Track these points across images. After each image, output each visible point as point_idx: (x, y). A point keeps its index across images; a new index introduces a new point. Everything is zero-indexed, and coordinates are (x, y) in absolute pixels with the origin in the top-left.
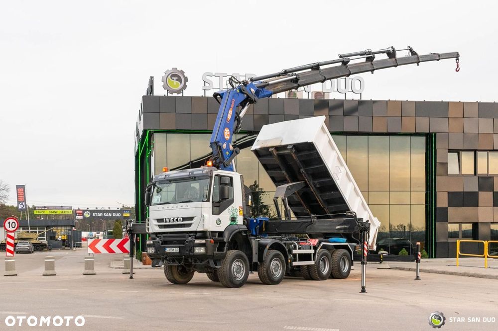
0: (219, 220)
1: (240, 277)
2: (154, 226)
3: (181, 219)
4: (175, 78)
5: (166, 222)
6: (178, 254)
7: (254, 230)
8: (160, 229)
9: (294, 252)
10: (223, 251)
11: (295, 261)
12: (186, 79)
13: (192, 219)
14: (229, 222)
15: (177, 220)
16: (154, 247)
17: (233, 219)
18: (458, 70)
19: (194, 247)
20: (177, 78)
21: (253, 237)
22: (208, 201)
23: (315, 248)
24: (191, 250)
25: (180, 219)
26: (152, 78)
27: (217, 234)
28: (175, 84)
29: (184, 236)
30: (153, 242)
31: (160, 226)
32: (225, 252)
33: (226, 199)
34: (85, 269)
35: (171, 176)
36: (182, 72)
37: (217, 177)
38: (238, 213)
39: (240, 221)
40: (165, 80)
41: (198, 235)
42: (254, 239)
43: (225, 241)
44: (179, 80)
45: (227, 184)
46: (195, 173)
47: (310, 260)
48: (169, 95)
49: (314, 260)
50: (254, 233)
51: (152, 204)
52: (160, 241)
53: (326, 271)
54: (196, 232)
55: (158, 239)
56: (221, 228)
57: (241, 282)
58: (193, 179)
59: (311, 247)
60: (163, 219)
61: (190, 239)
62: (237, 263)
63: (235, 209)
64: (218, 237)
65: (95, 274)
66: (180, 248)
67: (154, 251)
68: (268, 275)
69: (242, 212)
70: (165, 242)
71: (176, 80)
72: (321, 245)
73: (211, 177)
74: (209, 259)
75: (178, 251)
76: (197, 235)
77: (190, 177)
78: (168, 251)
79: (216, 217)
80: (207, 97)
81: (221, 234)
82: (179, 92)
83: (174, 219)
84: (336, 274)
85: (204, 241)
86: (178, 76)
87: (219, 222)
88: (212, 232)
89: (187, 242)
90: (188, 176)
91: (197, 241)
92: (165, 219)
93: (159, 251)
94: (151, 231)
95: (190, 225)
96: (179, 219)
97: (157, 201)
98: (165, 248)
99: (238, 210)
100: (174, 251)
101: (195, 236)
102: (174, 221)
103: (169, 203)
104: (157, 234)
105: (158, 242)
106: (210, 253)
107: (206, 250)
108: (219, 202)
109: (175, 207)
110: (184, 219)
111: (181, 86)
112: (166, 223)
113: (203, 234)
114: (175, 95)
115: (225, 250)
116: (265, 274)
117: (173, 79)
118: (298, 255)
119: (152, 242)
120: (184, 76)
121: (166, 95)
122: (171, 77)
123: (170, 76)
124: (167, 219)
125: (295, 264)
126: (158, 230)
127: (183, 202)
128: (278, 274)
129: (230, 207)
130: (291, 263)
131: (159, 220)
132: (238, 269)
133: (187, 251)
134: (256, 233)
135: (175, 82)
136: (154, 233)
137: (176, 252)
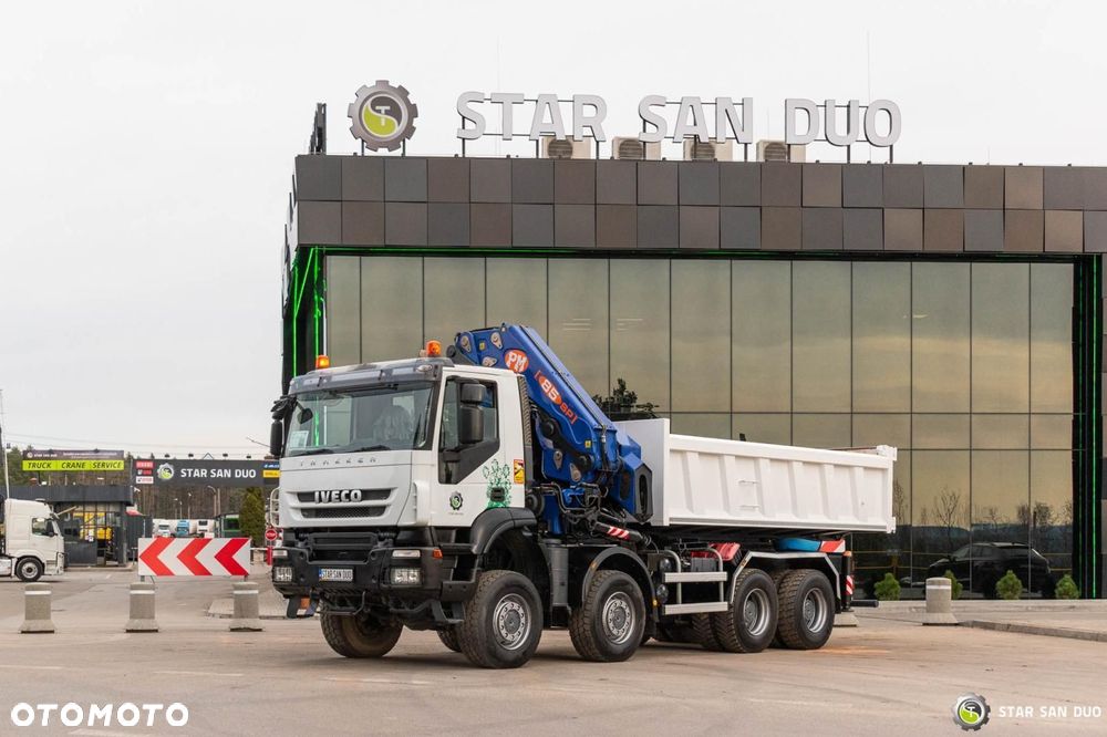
0: (458, 497)
1: (517, 640)
2: (291, 511)
3: (359, 494)
4: (383, 108)
5: (320, 500)
6: (350, 586)
7: (556, 522)
8: (307, 520)
9: (670, 577)
10: (468, 578)
11: (672, 600)
12: (413, 111)
13: (385, 493)
14: (486, 503)
15: (348, 496)
16: (291, 565)
17: (498, 494)
19: (391, 566)
20: (388, 108)
21: (554, 541)
22: (428, 447)
23: (730, 567)
24: (384, 575)
25: (356, 495)
26: (322, 107)
27: (454, 533)
28: (383, 124)
29: (367, 540)
30: (288, 551)
31: (306, 512)
32: (473, 581)
33: (474, 442)
34: (131, 617)
35: (335, 379)
36: (403, 92)
37: (453, 385)
38: (511, 477)
39: (516, 497)
40: (356, 114)
41: (402, 536)
42: (557, 545)
43: (474, 550)
44: (395, 112)
45: (478, 403)
46: (395, 372)
47: (717, 599)
48: (368, 153)
49: (727, 598)
50: (557, 530)
51: (287, 453)
52: (305, 551)
53: (760, 628)
54: (396, 529)
55: (300, 544)
56: (465, 519)
57: (520, 654)
58: (389, 387)
59: (718, 563)
60: (313, 494)
61: (380, 546)
62: (509, 605)
63: (501, 466)
64: (456, 541)
65: (156, 631)
66: (355, 569)
67: (290, 577)
68: (596, 637)
69: (521, 474)
70: (320, 555)
71: (387, 112)
72: (748, 559)
73: (436, 384)
74: (432, 600)
75: (350, 579)
76: (399, 538)
77: (382, 384)
78: (326, 579)
79: (451, 489)
80: (470, 159)
81: (464, 533)
82: (392, 145)
83: (340, 494)
84: (789, 637)
85: (416, 554)
86: (390, 102)
87: (457, 502)
88: (437, 528)
89: (373, 554)
90: (378, 382)
91: (398, 554)
92: (317, 494)
93: (302, 576)
94: (282, 525)
95: (380, 510)
96: (353, 494)
97: (301, 445)
98: (317, 569)
99: (512, 471)
100: (342, 579)
101: (394, 539)
102: (340, 499)
103: (330, 452)
104: (298, 532)
105: (302, 554)
106: (432, 584)
107: (422, 576)
108: (457, 450)
109: (343, 463)
110: (366, 494)
111: (398, 129)
112: (322, 505)
113: (416, 535)
114: (383, 152)
115: (474, 576)
116: (589, 634)
117: (379, 111)
118: (680, 586)
119: (285, 553)
120: (407, 102)
121: (359, 154)
122: (373, 106)
123: (369, 102)
124: (323, 494)
125: (670, 610)
126: (299, 521)
127: (363, 450)
128: (624, 634)
129: (488, 463)
130: (660, 608)
131: (304, 496)
132: (510, 620)
133: (373, 577)
134: (562, 529)
135: (384, 118)
136: (290, 530)
137: (346, 579)
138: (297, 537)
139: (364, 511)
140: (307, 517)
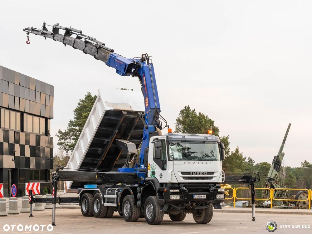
5: (192, 174)
6: (205, 200)
13: (213, 173)
15: (203, 174)
18: (28, 42)
19: (216, 194)
25: (205, 173)
29: (208, 186)
30: (179, 190)
41: (216, 185)
60: (189, 172)
66: (207, 195)
67: (179, 198)
78: (196, 198)
85: (223, 190)
91: (219, 190)
95: (211, 178)
98: (192, 195)
100: (202, 198)
102: (200, 174)
112: (192, 176)
131: (182, 173)
137: (203, 198)
138: (179, 185)
139: (207, 178)
140: (185, 179)
